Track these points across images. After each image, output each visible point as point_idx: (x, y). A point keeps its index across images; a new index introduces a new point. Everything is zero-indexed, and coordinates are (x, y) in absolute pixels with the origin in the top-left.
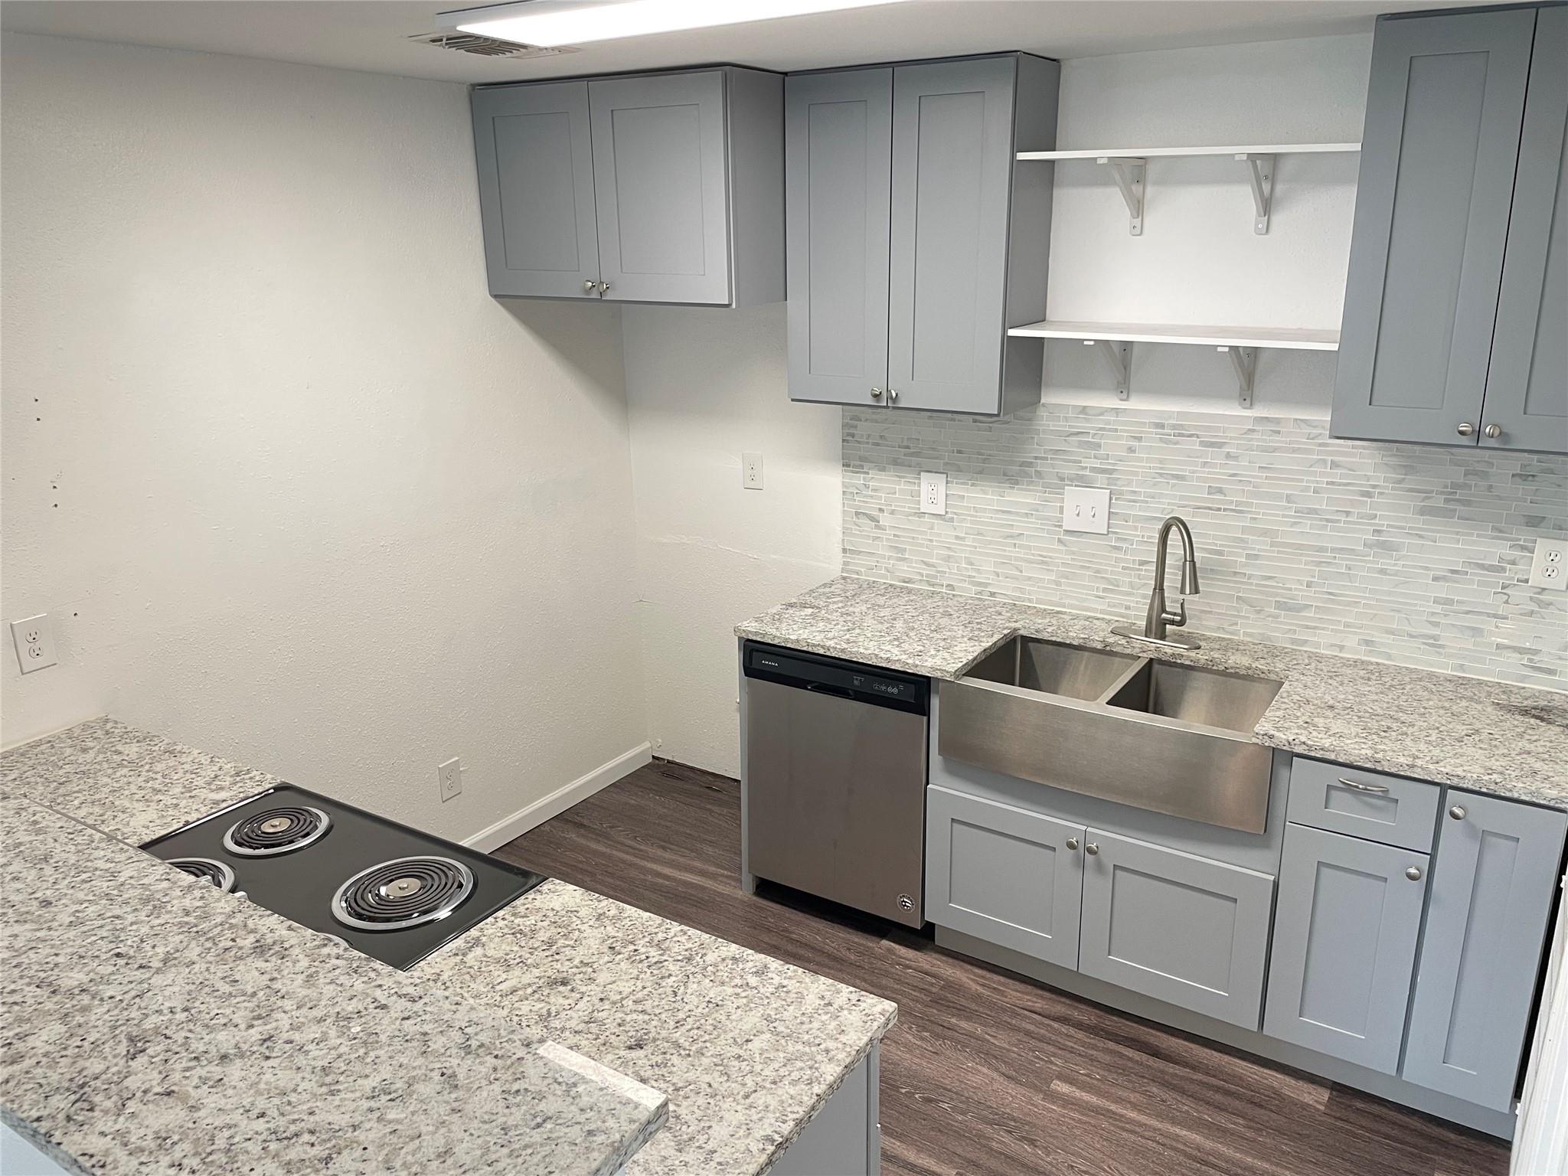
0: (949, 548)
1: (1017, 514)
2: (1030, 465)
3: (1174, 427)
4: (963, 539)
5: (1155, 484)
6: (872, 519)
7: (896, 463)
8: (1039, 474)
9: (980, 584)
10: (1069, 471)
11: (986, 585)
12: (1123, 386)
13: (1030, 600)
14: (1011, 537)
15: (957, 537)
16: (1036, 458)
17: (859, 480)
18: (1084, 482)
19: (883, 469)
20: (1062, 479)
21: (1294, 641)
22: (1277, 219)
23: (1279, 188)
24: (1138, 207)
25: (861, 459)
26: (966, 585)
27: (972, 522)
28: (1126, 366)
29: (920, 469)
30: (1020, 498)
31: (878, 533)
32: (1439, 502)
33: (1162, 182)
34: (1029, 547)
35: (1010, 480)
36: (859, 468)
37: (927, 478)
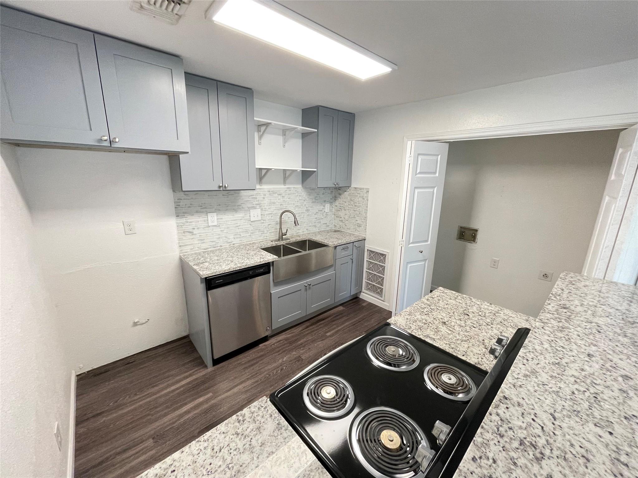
0: (219, 235)
1: (238, 220)
2: (240, 205)
3: (272, 191)
4: (223, 231)
5: (270, 205)
6: (190, 232)
7: (197, 212)
8: (242, 207)
9: (229, 243)
10: (250, 206)
11: (231, 242)
13: (244, 242)
14: (238, 227)
15: (221, 231)
16: (242, 204)
17: (183, 220)
18: (254, 208)
19: (193, 215)
20: (249, 208)
21: (297, 233)
24: (260, 138)
25: (183, 213)
26: (226, 244)
27: (226, 225)
28: (260, 178)
29: (207, 213)
30: (239, 215)
31: (193, 236)
32: (314, 200)
34: (242, 228)
35: (235, 210)
36: (183, 216)
37: (210, 215)
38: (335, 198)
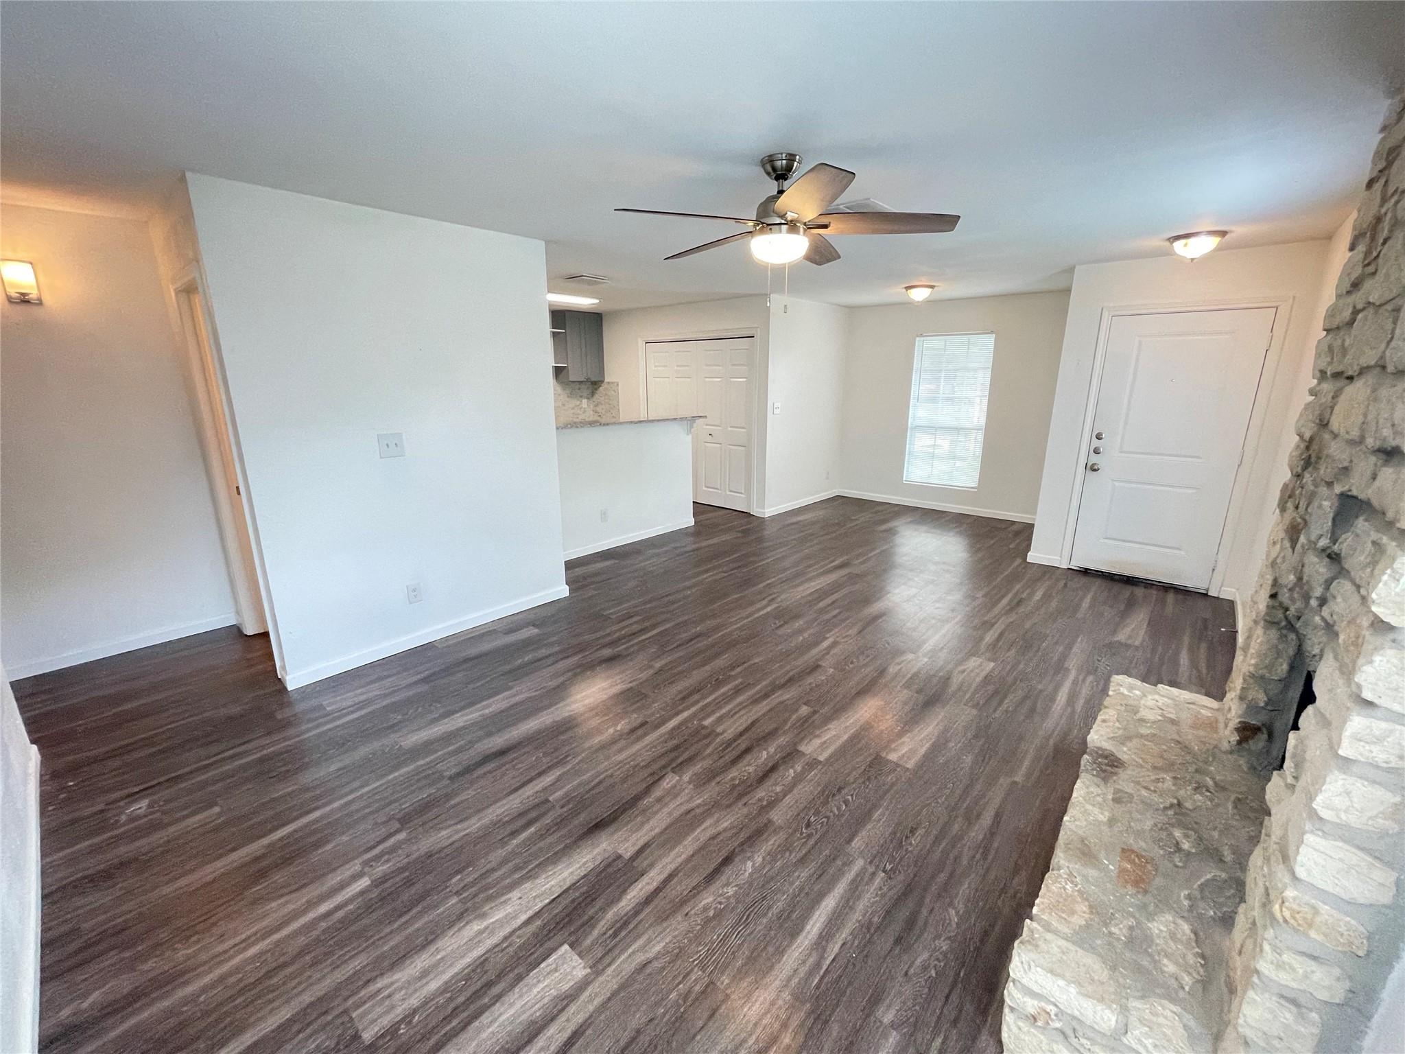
38: (593, 394)
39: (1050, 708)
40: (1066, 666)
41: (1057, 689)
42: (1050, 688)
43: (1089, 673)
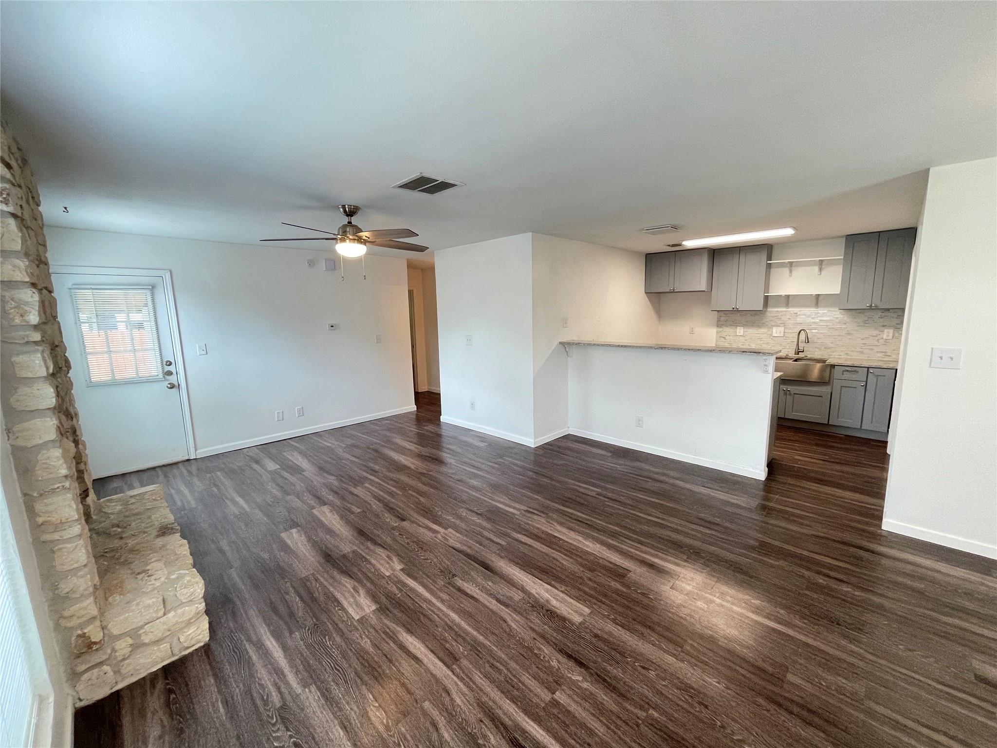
0: (744, 342)
1: (761, 334)
2: (764, 323)
6: (724, 338)
7: (731, 325)
8: (767, 325)
10: (773, 324)
12: (787, 305)
14: (760, 339)
15: (746, 340)
16: (766, 322)
17: (720, 329)
18: (778, 326)
19: (727, 327)
20: (772, 326)
22: (823, 273)
23: (823, 267)
24: (791, 271)
25: (722, 325)
27: (750, 336)
28: (788, 301)
29: (737, 326)
30: (763, 331)
31: (726, 340)
32: (862, 324)
33: (796, 266)
34: (764, 341)
35: (759, 327)
36: (721, 327)
37: (738, 328)
39: (268, 626)
40: (313, 688)
41: (285, 648)
42: (289, 642)
43: (284, 706)
